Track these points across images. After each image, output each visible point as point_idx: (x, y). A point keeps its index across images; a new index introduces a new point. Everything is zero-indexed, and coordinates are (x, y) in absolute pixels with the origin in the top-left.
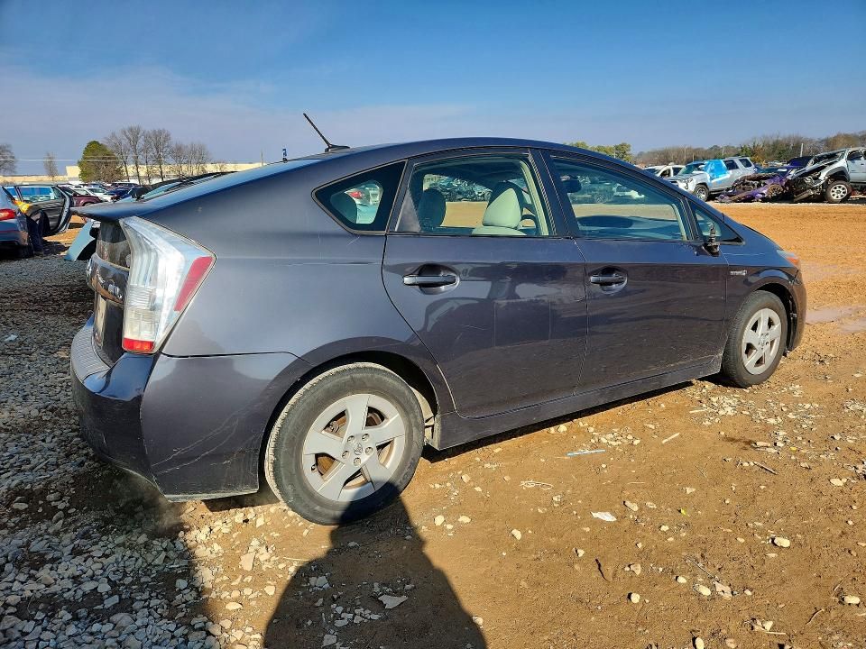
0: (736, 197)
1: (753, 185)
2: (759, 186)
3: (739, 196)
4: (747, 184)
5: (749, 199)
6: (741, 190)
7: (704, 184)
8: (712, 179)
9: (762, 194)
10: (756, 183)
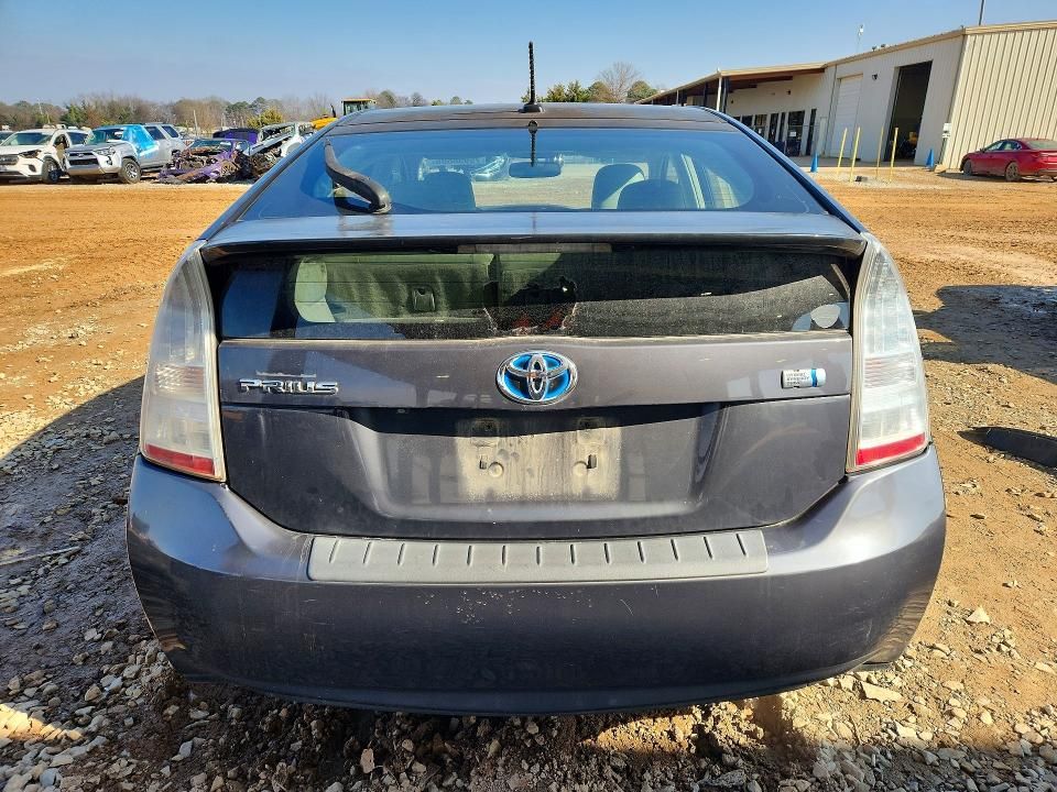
0: (185, 176)
1: (202, 161)
2: (209, 162)
3: (190, 174)
4: (194, 160)
5: (203, 179)
6: (187, 167)
7: (132, 158)
8: (139, 151)
9: (217, 173)
10: (204, 158)
